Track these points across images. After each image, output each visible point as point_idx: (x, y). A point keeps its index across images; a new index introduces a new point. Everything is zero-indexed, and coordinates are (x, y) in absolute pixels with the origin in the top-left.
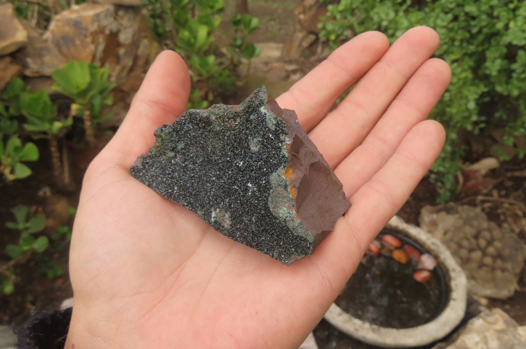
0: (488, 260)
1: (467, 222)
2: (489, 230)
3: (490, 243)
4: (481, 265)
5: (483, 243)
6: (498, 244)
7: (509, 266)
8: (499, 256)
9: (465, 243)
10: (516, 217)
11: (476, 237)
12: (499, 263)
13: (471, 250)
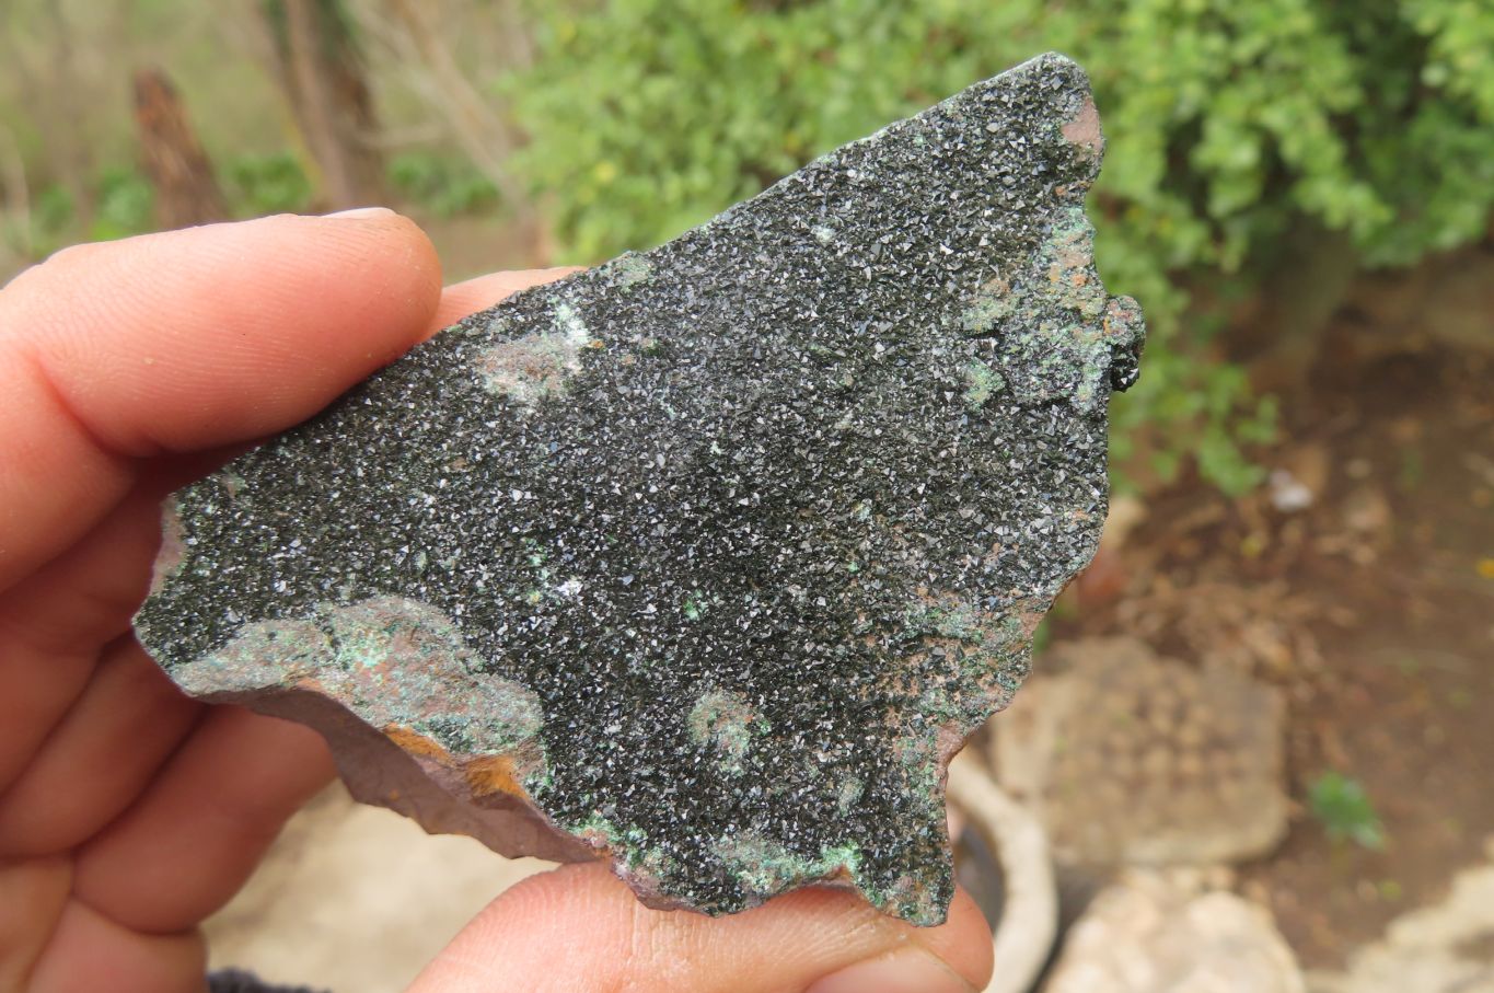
0: (1191, 765)
1: (1106, 682)
2: (1169, 684)
3: (1180, 715)
4: (1178, 782)
5: (1161, 723)
6: (1201, 714)
7: (1246, 759)
8: (1215, 743)
9: (1120, 740)
10: (1230, 630)
11: (1142, 711)
12: (1221, 762)
13: (1139, 752)
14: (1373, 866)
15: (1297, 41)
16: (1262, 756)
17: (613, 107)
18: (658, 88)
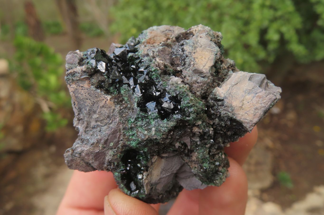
14: (290, 192)
15: (290, 13)
16: (267, 167)
17: (135, 16)
18: (147, 13)
